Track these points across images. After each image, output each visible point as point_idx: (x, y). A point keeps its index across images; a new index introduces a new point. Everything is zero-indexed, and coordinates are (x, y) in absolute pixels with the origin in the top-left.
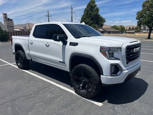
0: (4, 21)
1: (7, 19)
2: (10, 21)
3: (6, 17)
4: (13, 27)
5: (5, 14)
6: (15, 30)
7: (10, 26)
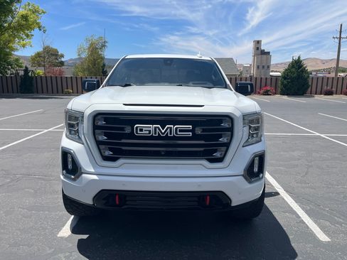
0: (254, 56)
1: (259, 52)
2: (264, 56)
3: (258, 48)
4: (268, 67)
5: (258, 42)
6: (271, 74)
7: (263, 67)
